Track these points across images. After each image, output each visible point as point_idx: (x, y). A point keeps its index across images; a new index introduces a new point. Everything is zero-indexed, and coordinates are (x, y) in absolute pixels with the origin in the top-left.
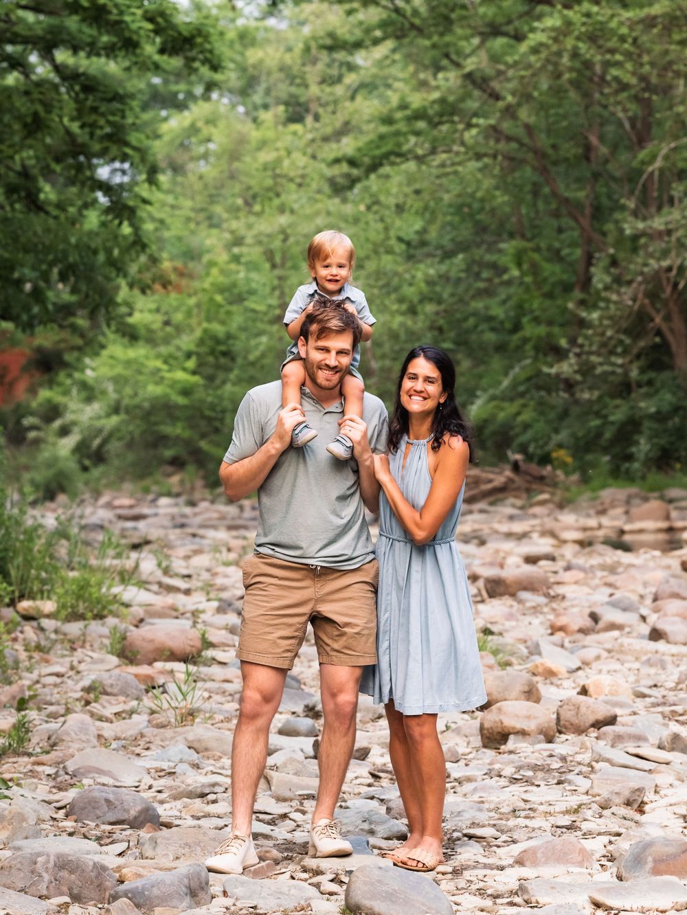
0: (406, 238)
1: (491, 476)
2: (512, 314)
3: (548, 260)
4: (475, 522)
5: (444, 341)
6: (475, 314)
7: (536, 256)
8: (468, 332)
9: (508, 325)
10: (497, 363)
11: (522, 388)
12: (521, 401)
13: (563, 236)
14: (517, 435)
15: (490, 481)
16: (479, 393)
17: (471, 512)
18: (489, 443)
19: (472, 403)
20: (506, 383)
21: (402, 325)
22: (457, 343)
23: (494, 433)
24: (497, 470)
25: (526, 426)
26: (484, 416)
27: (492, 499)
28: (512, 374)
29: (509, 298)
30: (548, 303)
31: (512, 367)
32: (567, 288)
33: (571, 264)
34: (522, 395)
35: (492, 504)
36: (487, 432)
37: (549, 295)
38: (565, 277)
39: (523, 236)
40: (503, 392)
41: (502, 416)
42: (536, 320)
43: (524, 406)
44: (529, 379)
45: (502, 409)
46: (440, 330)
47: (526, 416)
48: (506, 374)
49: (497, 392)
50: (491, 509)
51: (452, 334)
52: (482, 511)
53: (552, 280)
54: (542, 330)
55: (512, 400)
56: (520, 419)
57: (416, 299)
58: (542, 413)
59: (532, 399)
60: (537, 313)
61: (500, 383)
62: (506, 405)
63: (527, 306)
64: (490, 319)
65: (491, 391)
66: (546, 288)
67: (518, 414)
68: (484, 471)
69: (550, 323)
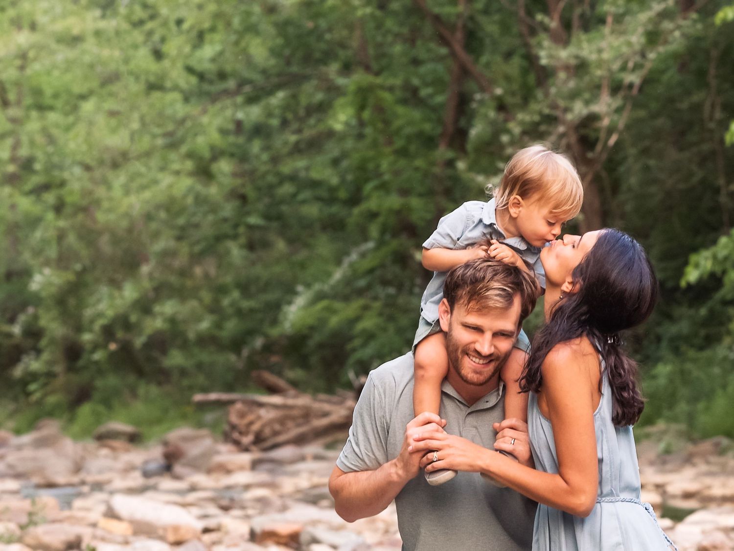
0: (198, 67)
1: (326, 407)
2: (350, 177)
3: (404, 102)
4: (312, 472)
5: (248, 214)
6: (293, 178)
7: (387, 96)
8: (282, 201)
9: (343, 194)
10: (324, 246)
11: (362, 283)
12: (361, 302)
13: (423, 70)
14: (354, 350)
15: (325, 414)
16: (300, 288)
17: (303, 459)
18: (314, 360)
19: (290, 303)
20: (338, 275)
21: (190, 190)
22: (267, 217)
23: (321, 346)
24: (335, 399)
25: (369, 336)
26: (310, 321)
27: (329, 439)
28: (346, 262)
29: (344, 155)
30: (402, 163)
31: (347, 254)
32: (429, 142)
33: (434, 109)
34: (360, 292)
35: (330, 446)
36: (312, 343)
37: (403, 153)
38: (427, 127)
39: (367, 68)
40: (333, 287)
41: (334, 321)
42: (384, 187)
43: (366, 308)
44: (371, 271)
45: (333, 312)
46: (243, 198)
47: (368, 323)
48: (338, 262)
49: (326, 288)
50: (330, 454)
51: (260, 206)
52: (317, 458)
53: (408, 130)
54: (394, 201)
55: (346, 298)
56: (361, 326)
57: (207, 154)
58: (391, 318)
59: (376, 298)
60: (387, 177)
61: (329, 275)
62: (338, 305)
63: (371, 166)
64: (315, 184)
65: (317, 287)
66: (399, 143)
67: (357, 319)
68: (315, 399)
69: (405, 192)
